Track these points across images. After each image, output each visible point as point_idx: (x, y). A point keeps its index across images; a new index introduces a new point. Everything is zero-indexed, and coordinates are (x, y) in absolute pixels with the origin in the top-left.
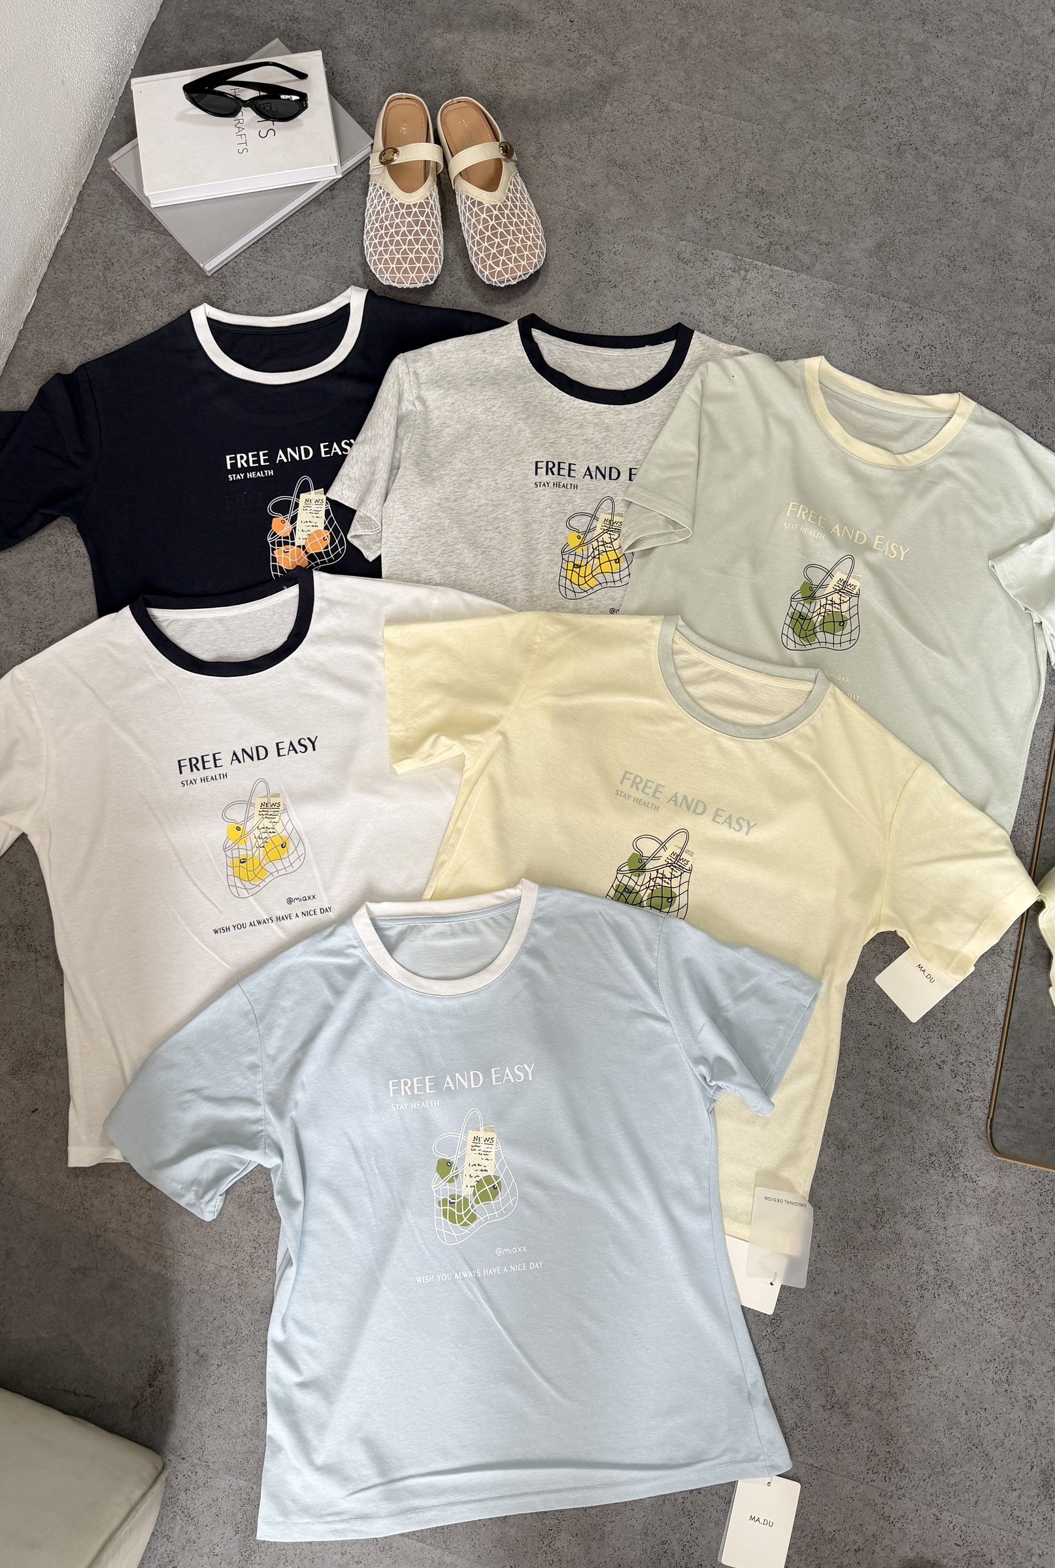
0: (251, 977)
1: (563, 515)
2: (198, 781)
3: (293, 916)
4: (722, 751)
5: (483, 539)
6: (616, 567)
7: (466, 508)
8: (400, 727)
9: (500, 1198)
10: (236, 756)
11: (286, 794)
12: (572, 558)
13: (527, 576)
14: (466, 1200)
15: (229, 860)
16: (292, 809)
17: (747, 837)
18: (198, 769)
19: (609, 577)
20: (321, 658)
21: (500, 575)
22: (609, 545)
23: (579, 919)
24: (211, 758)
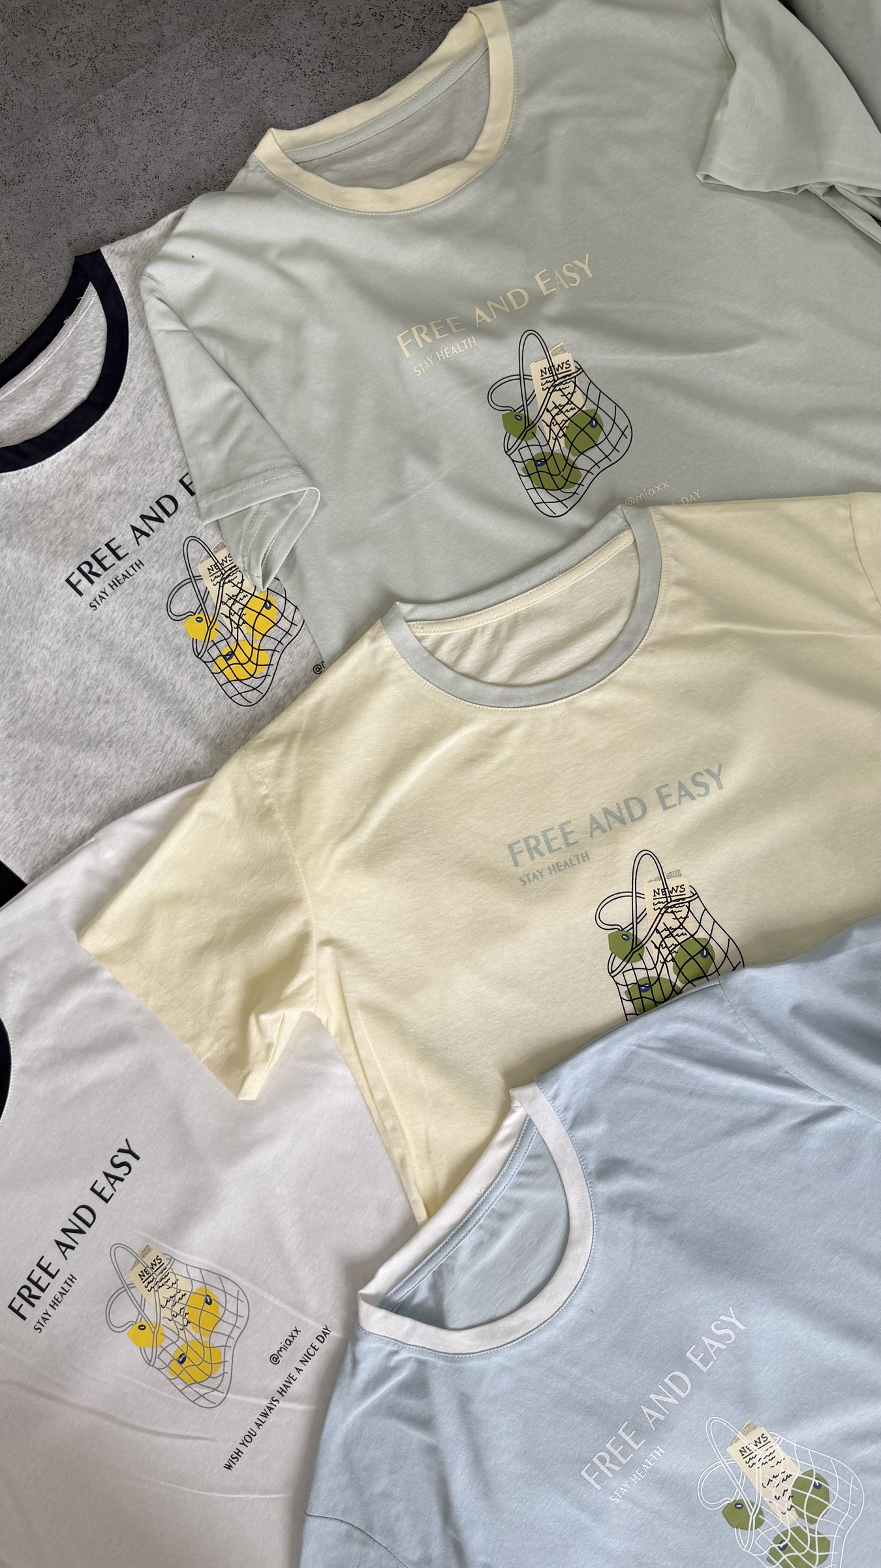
0: (313, 1493)
1: (156, 611)
2: (50, 1311)
3: (295, 1374)
4: (593, 714)
5: (95, 729)
6: (272, 613)
7: (44, 711)
8: (206, 1041)
9: (834, 1492)
10: (64, 1245)
11: (155, 1240)
12: (214, 652)
13: (183, 724)
14: (796, 1530)
15: (166, 1371)
16: (177, 1252)
17: (724, 791)
18: (38, 1298)
19: (276, 633)
20: (46, 1042)
21: (154, 752)
22: (241, 596)
23: (618, 1076)
24: (38, 1273)
